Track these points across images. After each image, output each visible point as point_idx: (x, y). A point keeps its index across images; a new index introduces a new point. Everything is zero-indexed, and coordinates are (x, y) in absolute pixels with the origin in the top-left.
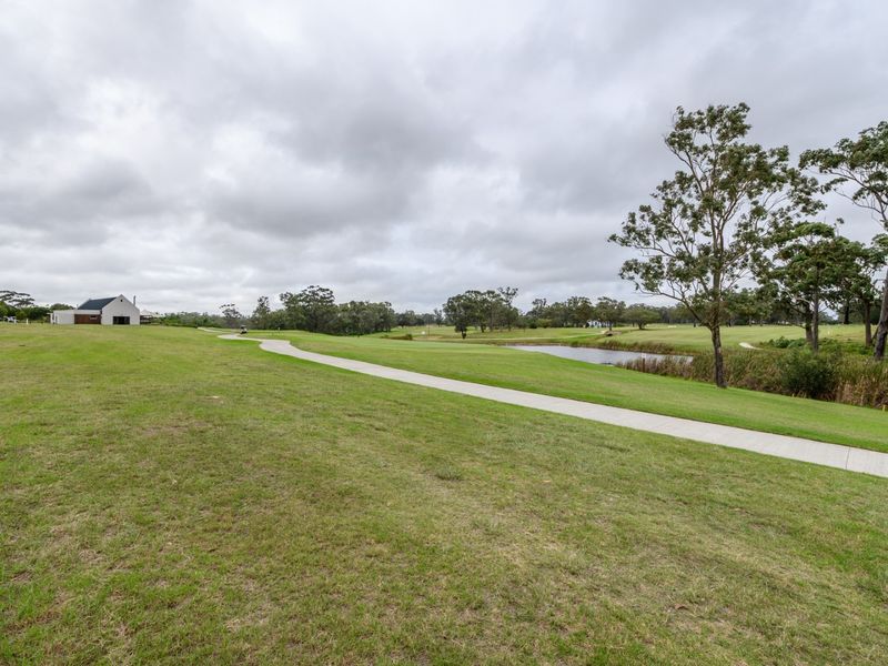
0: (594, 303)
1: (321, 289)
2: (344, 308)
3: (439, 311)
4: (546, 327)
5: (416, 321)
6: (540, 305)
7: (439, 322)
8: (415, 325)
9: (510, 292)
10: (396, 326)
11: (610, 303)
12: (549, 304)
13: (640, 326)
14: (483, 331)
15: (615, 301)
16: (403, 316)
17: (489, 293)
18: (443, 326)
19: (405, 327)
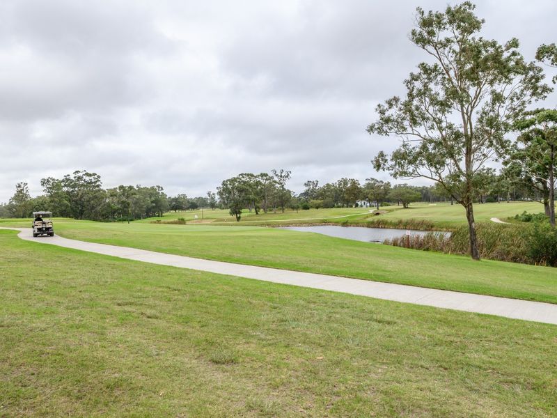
0: (362, 184)
1: (88, 175)
2: (113, 194)
3: (214, 194)
4: (317, 208)
5: (188, 205)
6: (312, 187)
7: (213, 206)
8: (188, 209)
9: (283, 175)
10: (168, 210)
11: (377, 184)
12: (321, 185)
13: (404, 205)
14: (257, 213)
15: (382, 182)
16: (175, 200)
17: (263, 175)
18: (217, 209)
19: (177, 211)
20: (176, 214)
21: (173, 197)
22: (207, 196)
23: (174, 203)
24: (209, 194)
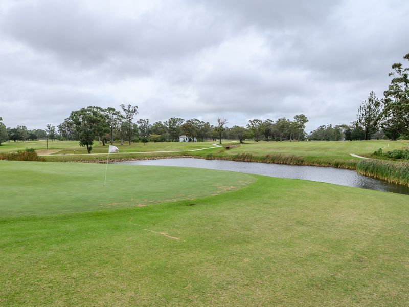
3: (53, 127)
4: (155, 141)
5: (28, 136)
6: (143, 124)
7: (52, 137)
8: (27, 139)
9: (131, 110)
10: (7, 140)
11: (199, 124)
12: (152, 123)
13: (241, 141)
14: (104, 145)
15: (203, 122)
16: (15, 130)
17: (110, 109)
18: (56, 140)
19: (17, 141)
20: (14, 144)
21: (12, 128)
22: (47, 128)
23: (13, 134)
24: (49, 127)
